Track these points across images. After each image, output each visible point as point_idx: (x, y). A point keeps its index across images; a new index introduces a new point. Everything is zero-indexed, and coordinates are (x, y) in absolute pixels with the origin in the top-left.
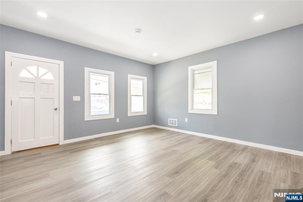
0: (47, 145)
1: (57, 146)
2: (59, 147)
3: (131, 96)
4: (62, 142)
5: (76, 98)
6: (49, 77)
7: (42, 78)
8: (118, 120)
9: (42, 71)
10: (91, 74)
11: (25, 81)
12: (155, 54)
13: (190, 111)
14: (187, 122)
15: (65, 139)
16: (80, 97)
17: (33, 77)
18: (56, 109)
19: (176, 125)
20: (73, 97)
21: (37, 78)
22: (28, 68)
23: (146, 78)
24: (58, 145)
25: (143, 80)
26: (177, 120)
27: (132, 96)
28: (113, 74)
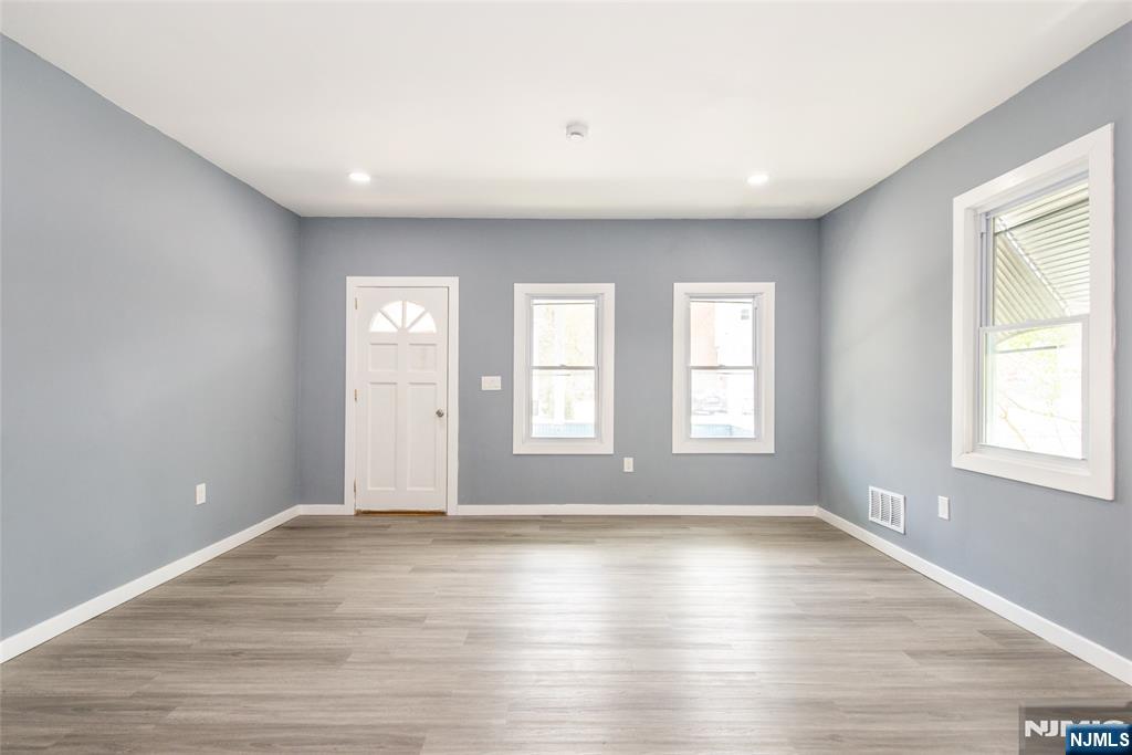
0: (421, 509)
1: (439, 518)
2: (446, 521)
3: (689, 370)
4: (455, 509)
5: (491, 383)
6: (428, 325)
7: (412, 330)
8: (629, 465)
9: (414, 310)
10: (536, 301)
11: (381, 342)
12: (758, 179)
13: (960, 460)
14: (946, 516)
15: (461, 501)
16: (499, 378)
17: (395, 330)
18: (440, 414)
19: (898, 524)
20: (483, 378)
21: (403, 330)
22: (387, 309)
23: (768, 289)
24: (443, 513)
25: (753, 297)
26: (901, 497)
27: (693, 371)
28: (608, 290)
